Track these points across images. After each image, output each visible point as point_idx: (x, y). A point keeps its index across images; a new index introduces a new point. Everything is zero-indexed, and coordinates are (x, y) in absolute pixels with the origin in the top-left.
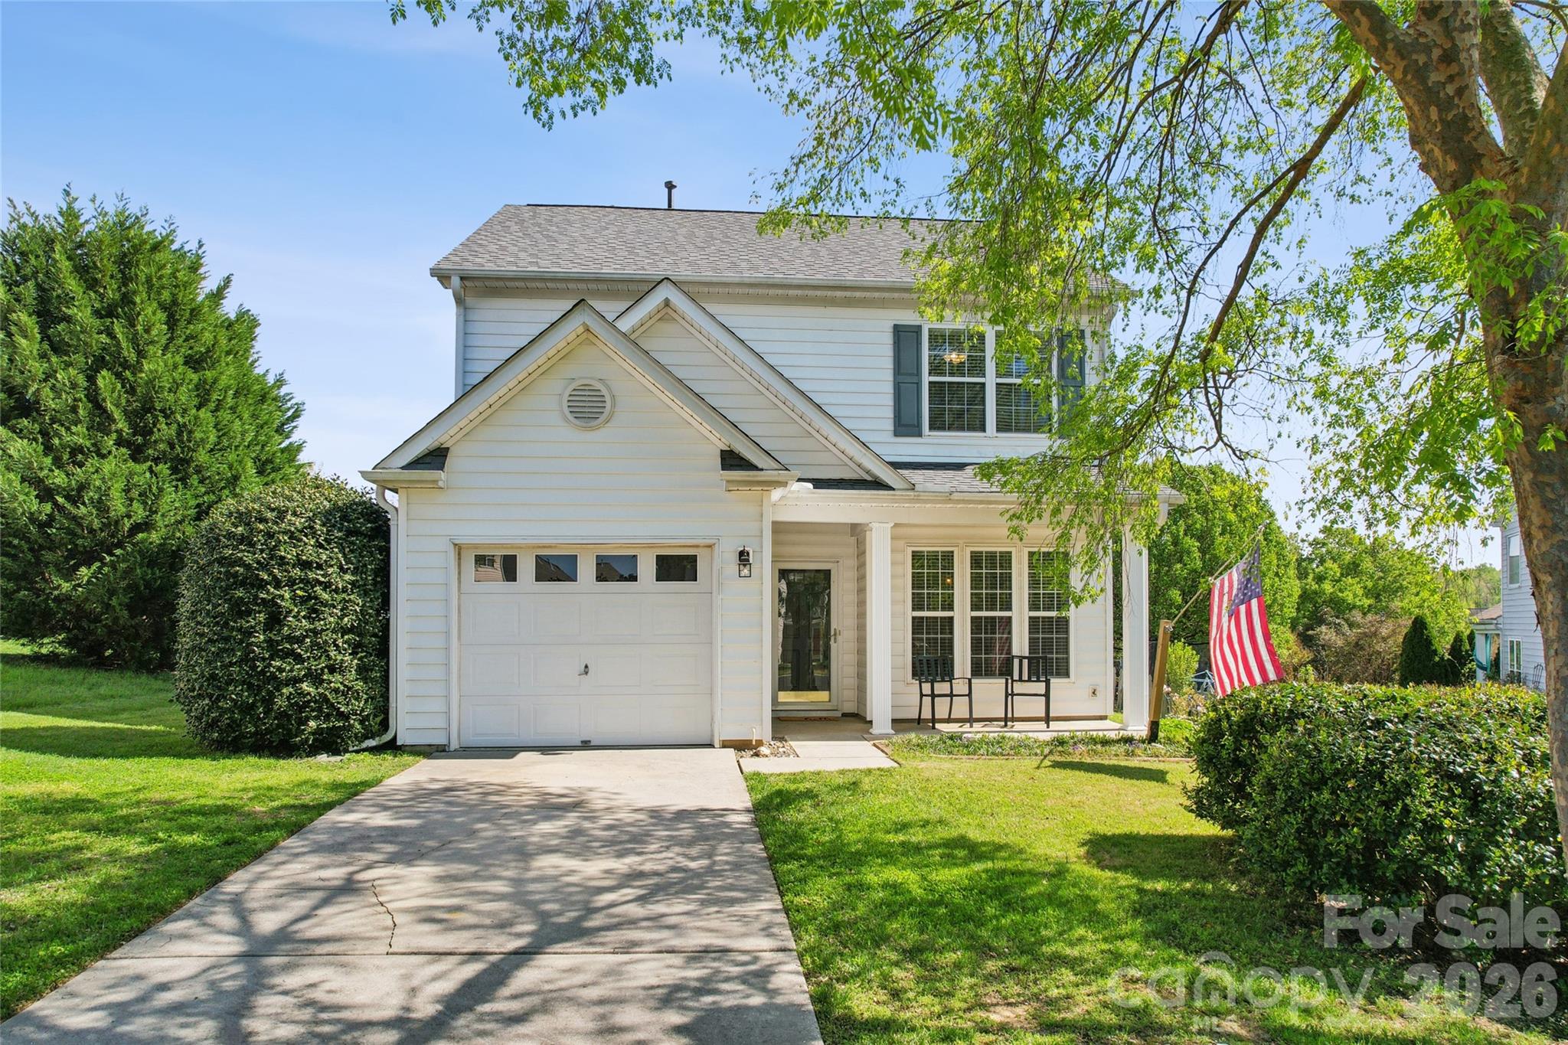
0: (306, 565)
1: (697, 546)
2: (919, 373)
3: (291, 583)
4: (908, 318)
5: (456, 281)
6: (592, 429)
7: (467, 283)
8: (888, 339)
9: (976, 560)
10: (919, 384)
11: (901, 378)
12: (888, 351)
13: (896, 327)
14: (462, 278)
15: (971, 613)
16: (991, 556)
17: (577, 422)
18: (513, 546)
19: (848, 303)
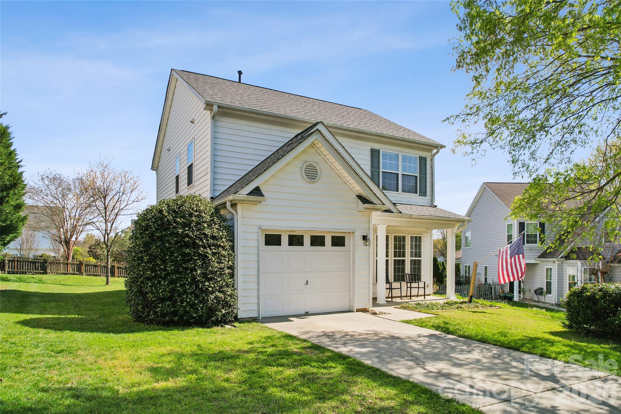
0: (214, 238)
1: (345, 233)
2: (379, 168)
3: (209, 246)
4: (376, 146)
5: (215, 108)
6: (313, 183)
7: (220, 110)
8: (369, 154)
9: (395, 238)
10: (379, 172)
11: (373, 169)
12: (369, 158)
13: (372, 149)
14: (218, 107)
15: (394, 258)
16: (400, 237)
17: (308, 179)
18: (280, 231)
19: (357, 138)
